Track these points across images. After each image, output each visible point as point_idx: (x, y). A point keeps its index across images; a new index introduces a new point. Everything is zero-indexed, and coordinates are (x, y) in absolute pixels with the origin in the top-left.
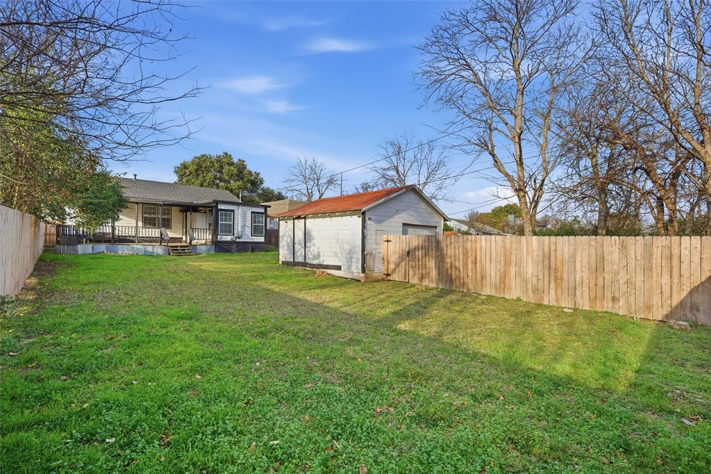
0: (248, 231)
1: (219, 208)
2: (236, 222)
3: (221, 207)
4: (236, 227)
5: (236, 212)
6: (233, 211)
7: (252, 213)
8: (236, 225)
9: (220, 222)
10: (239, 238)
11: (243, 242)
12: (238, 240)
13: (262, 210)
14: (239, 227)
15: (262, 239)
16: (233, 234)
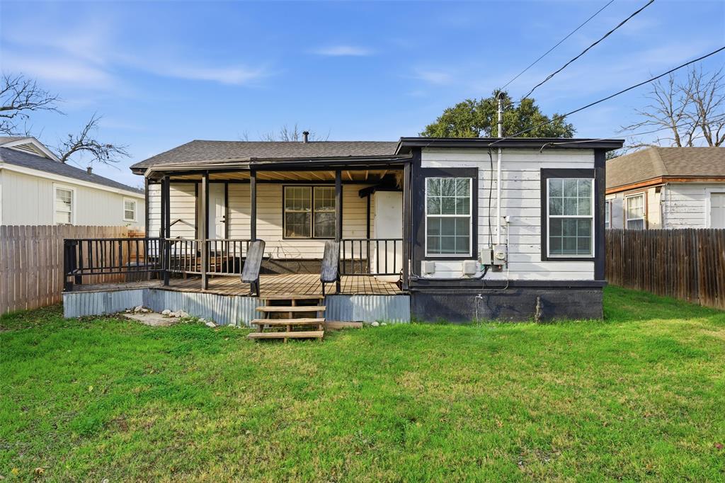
0: (530, 242)
1: (424, 165)
2: (483, 212)
3: (429, 160)
4: (483, 230)
5: (484, 175)
6: (474, 172)
7: (546, 173)
8: (482, 221)
9: (427, 216)
10: (497, 268)
11: (511, 284)
12: (491, 276)
13: (586, 161)
14: (496, 230)
15: (584, 271)
16: (475, 257)
